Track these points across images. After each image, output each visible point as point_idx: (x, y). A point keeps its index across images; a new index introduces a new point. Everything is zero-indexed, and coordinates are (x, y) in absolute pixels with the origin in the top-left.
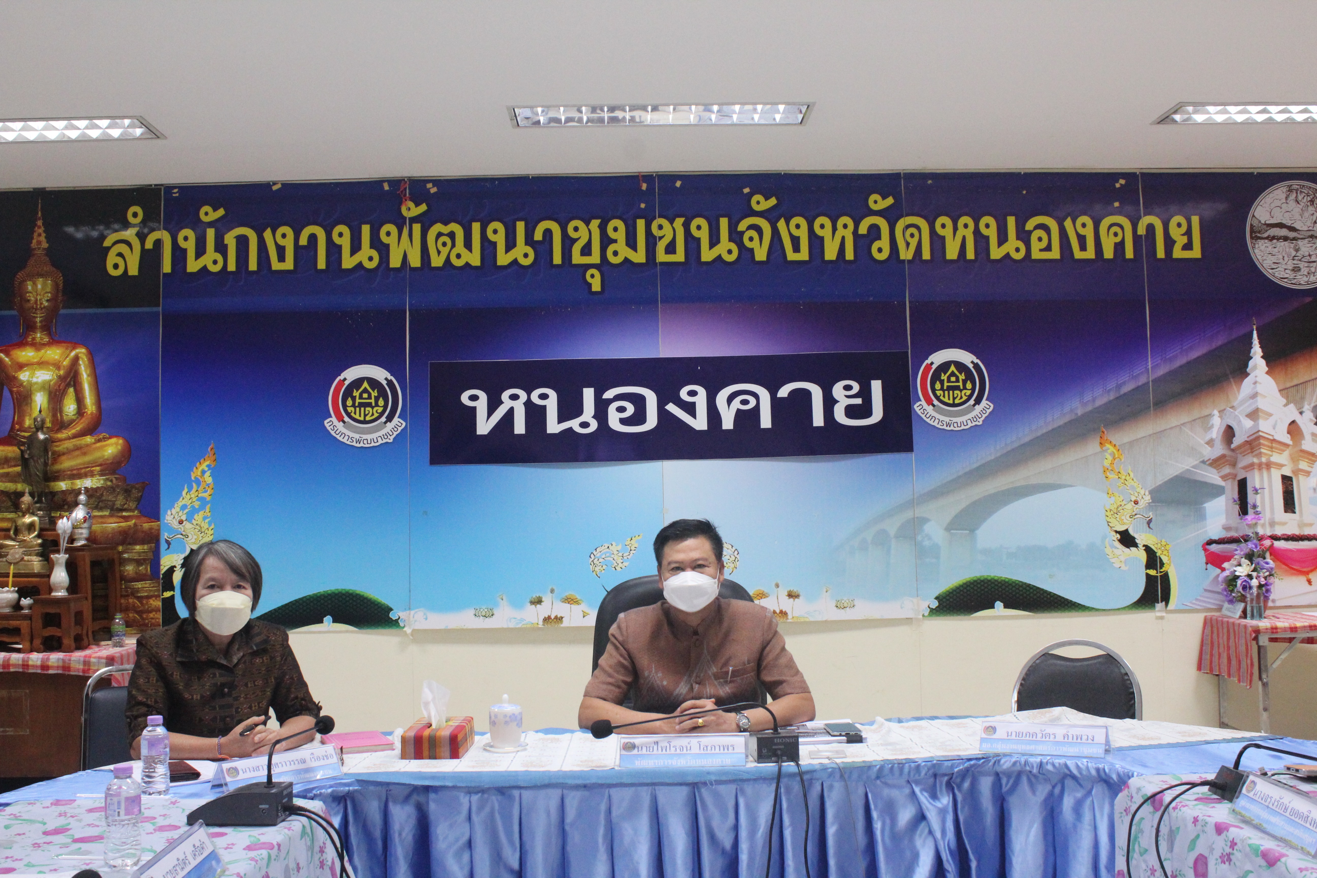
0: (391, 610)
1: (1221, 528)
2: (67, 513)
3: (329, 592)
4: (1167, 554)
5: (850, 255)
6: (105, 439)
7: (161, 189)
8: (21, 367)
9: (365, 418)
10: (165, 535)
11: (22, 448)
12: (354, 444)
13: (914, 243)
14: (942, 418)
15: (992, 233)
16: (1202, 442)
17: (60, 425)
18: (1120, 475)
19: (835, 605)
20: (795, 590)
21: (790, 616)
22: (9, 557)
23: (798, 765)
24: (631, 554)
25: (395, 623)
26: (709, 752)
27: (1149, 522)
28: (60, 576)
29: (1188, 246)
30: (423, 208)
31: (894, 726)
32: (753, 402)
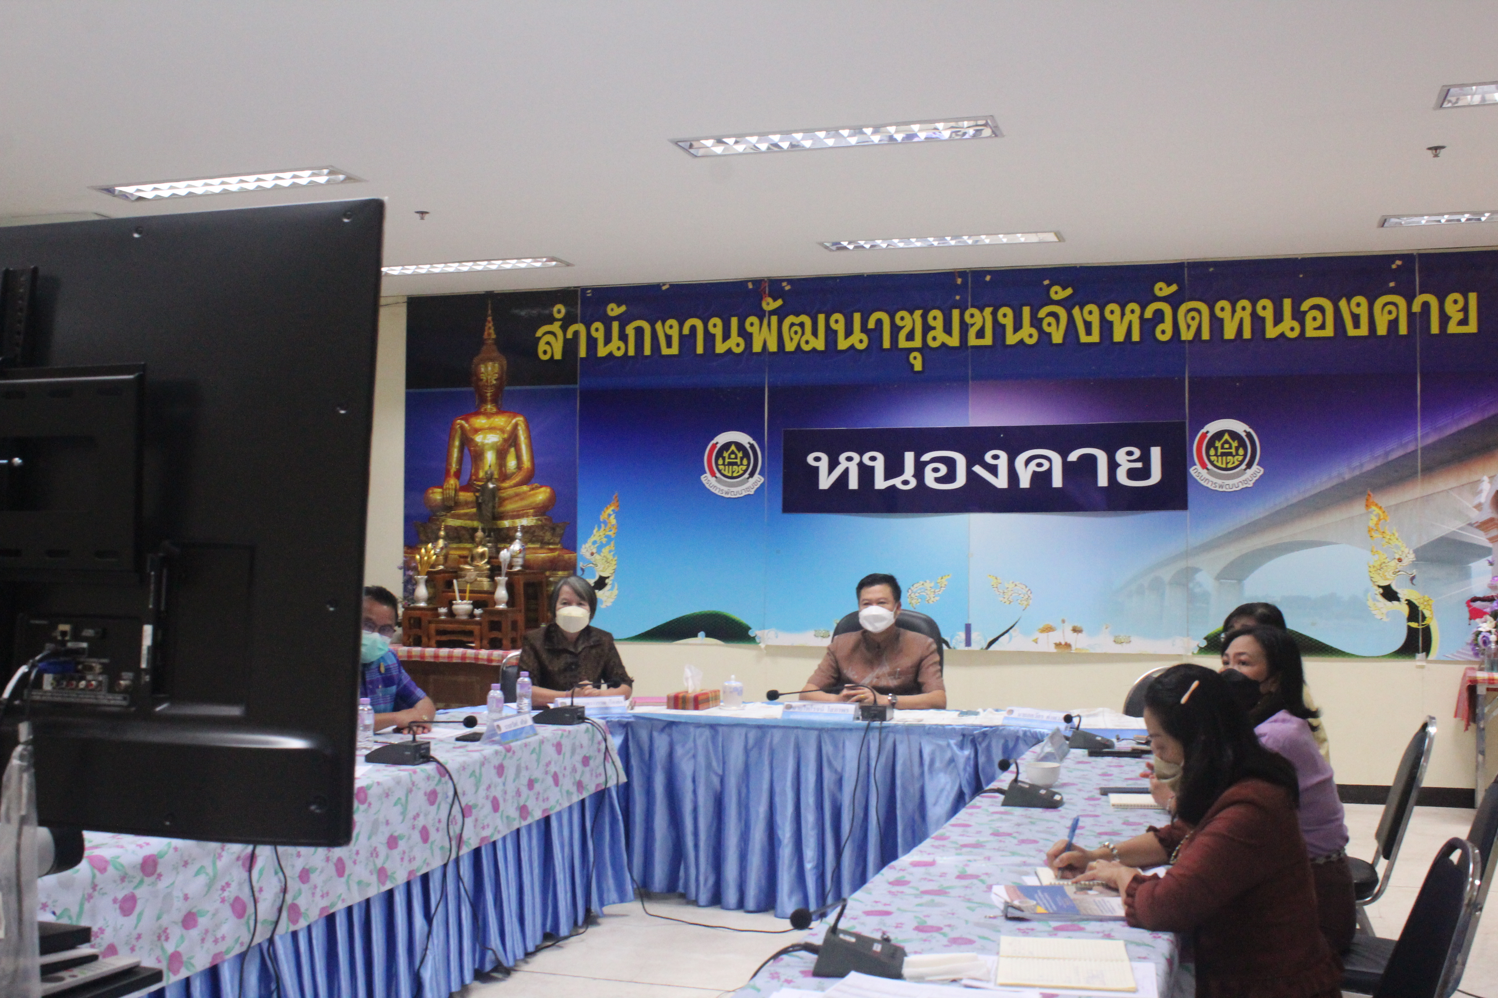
0: (750, 628)
1: (1486, 586)
2: (508, 545)
3: (704, 613)
4: (1429, 609)
5: (1136, 337)
6: (537, 488)
7: (577, 291)
8: (476, 431)
9: (732, 474)
10: (580, 564)
11: (477, 494)
12: (723, 495)
13: (1194, 325)
14: (1215, 480)
15: (1268, 315)
16: (1470, 506)
17: (504, 477)
18: (1385, 535)
19: (1112, 639)
20: (1079, 626)
21: (1073, 648)
22: (467, 578)
23: (884, 723)
25: (752, 640)
27: (1413, 578)
28: (502, 593)
29: (1464, 322)
30: (779, 302)
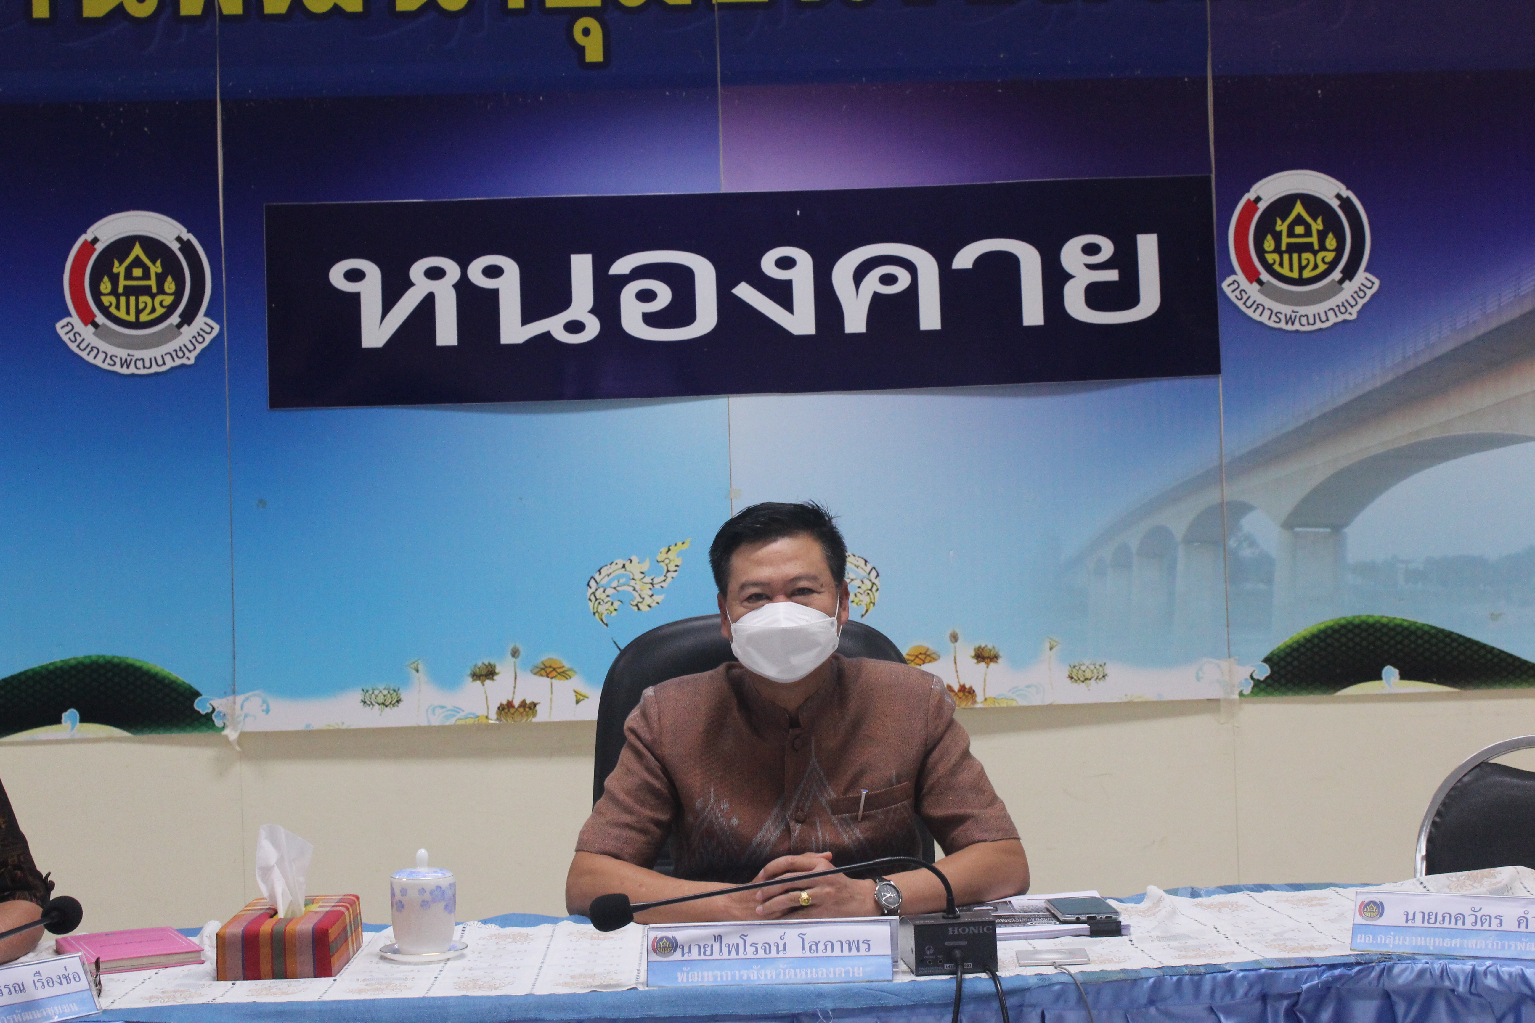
0: (197, 694)
3: (73, 662)
9: (137, 317)
12: (117, 368)
14: (1277, 307)
19: (1067, 673)
20: (990, 646)
21: (980, 698)
23: (995, 978)
24: (669, 580)
26: (820, 954)
31: (1183, 902)
32: (904, 279)
